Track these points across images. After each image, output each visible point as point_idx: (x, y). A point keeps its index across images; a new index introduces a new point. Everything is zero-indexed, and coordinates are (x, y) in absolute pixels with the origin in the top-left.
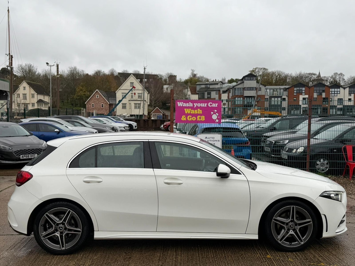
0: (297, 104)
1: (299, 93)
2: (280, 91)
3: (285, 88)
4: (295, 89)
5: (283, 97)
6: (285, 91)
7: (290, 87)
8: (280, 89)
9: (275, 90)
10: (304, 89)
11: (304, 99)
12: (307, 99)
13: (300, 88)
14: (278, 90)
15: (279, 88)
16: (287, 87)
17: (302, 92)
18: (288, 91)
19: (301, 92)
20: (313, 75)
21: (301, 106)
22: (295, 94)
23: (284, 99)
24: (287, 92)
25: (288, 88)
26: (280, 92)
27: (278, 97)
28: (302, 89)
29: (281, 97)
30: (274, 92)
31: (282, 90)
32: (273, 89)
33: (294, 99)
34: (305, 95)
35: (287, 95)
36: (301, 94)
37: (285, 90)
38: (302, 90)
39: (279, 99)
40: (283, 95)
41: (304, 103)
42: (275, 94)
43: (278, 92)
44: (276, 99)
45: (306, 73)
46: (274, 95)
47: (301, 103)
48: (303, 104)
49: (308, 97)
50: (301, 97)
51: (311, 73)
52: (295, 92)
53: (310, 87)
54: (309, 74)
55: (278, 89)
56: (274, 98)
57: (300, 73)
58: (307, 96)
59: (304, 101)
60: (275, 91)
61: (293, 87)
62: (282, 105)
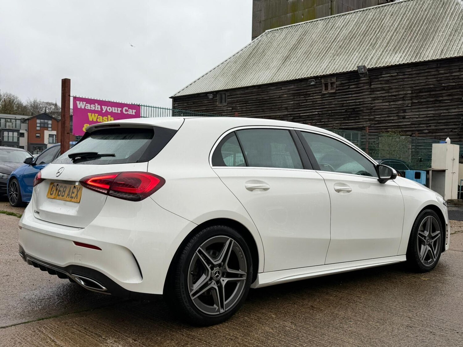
0: (41, 143)
1: (44, 127)
2: (16, 122)
3: (23, 118)
4: (38, 121)
5: (21, 131)
6: (23, 123)
7: (31, 118)
8: (16, 119)
9: (9, 120)
10: (50, 122)
11: (50, 136)
12: (54, 136)
13: (46, 121)
14: (13, 121)
15: (14, 118)
16: (26, 117)
17: (48, 126)
18: (27, 123)
19: (46, 126)
20: (52, 106)
21: (47, 145)
22: (38, 128)
23: (22, 135)
24: (27, 125)
25: (28, 119)
26: (16, 124)
27: (13, 131)
28: (48, 122)
29: (18, 131)
30: (8, 124)
31: (18, 122)
32: (6, 119)
33: (37, 135)
34: (52, 130)
35: (27, 129)
36: (47, 128)
37: (24, 121)
38: (48, 124)
39: (16, 134)
40: (21, 128)
41: (51, 141)
42: (9, 126)
43: (12, 124)
44: (11, 134)
45: (43, 102)
46: (7, 128)
47: (46, 142)
48: (49, 143)
49: (56, 134)
50: (47, 133)
51: (50, 103)
52: (38, 125)
53: (58, 121)
54: (47, 103)
55: (12, 119)
56: (7, 131)
57: (35, 101)
58: (54, 133)
59: (51, 139)
60: (9, 122)
61: (36, 118)
62: (19, 143)
